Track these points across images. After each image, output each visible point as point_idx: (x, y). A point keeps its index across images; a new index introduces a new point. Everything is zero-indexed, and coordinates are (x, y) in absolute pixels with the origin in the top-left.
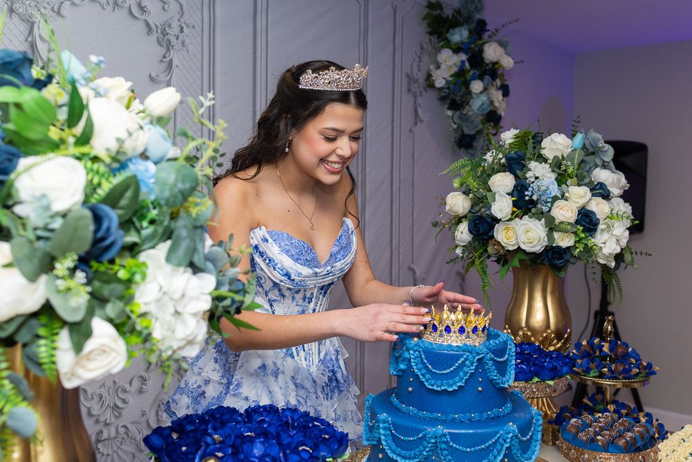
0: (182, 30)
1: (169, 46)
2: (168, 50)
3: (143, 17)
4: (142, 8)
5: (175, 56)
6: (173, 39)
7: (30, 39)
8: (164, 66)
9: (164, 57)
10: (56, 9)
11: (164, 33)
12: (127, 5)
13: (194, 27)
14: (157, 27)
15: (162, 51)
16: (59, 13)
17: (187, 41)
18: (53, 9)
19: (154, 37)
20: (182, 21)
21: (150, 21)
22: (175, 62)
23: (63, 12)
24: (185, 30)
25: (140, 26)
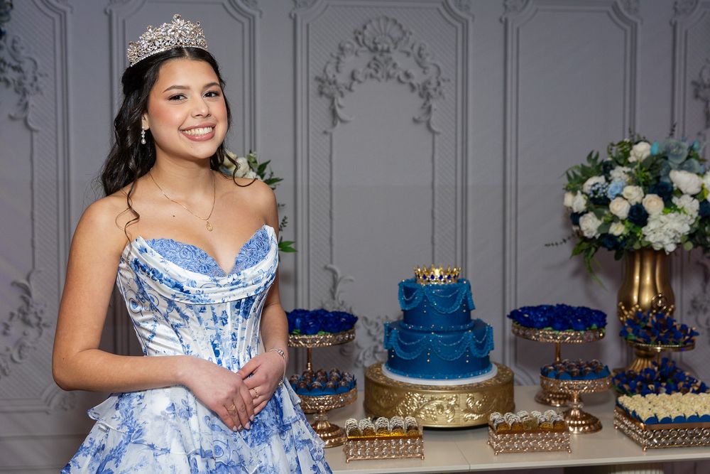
0: (439, 84)
1: (429, 97)
2: (428, 99)
3: (409, 81)
4: (407, 75)
5: (434, 104)
6: (432, 92)
7: (332, 108)
8: (425, 111)
9: (425, 104)
10: (348, 86)
11: (425, 88)
12: (396, 76)
13: (449, 80)
14: (419, 86)
15: (422, 101)
16: (350, 89)
17: (444, 91)
18: (346, 88)
19: (416, 93)
20: (440, 78)
21: (414, 82)
22: (434, 106)
23: (353, 88)
24: (442, 84)
25: (406, 87)
